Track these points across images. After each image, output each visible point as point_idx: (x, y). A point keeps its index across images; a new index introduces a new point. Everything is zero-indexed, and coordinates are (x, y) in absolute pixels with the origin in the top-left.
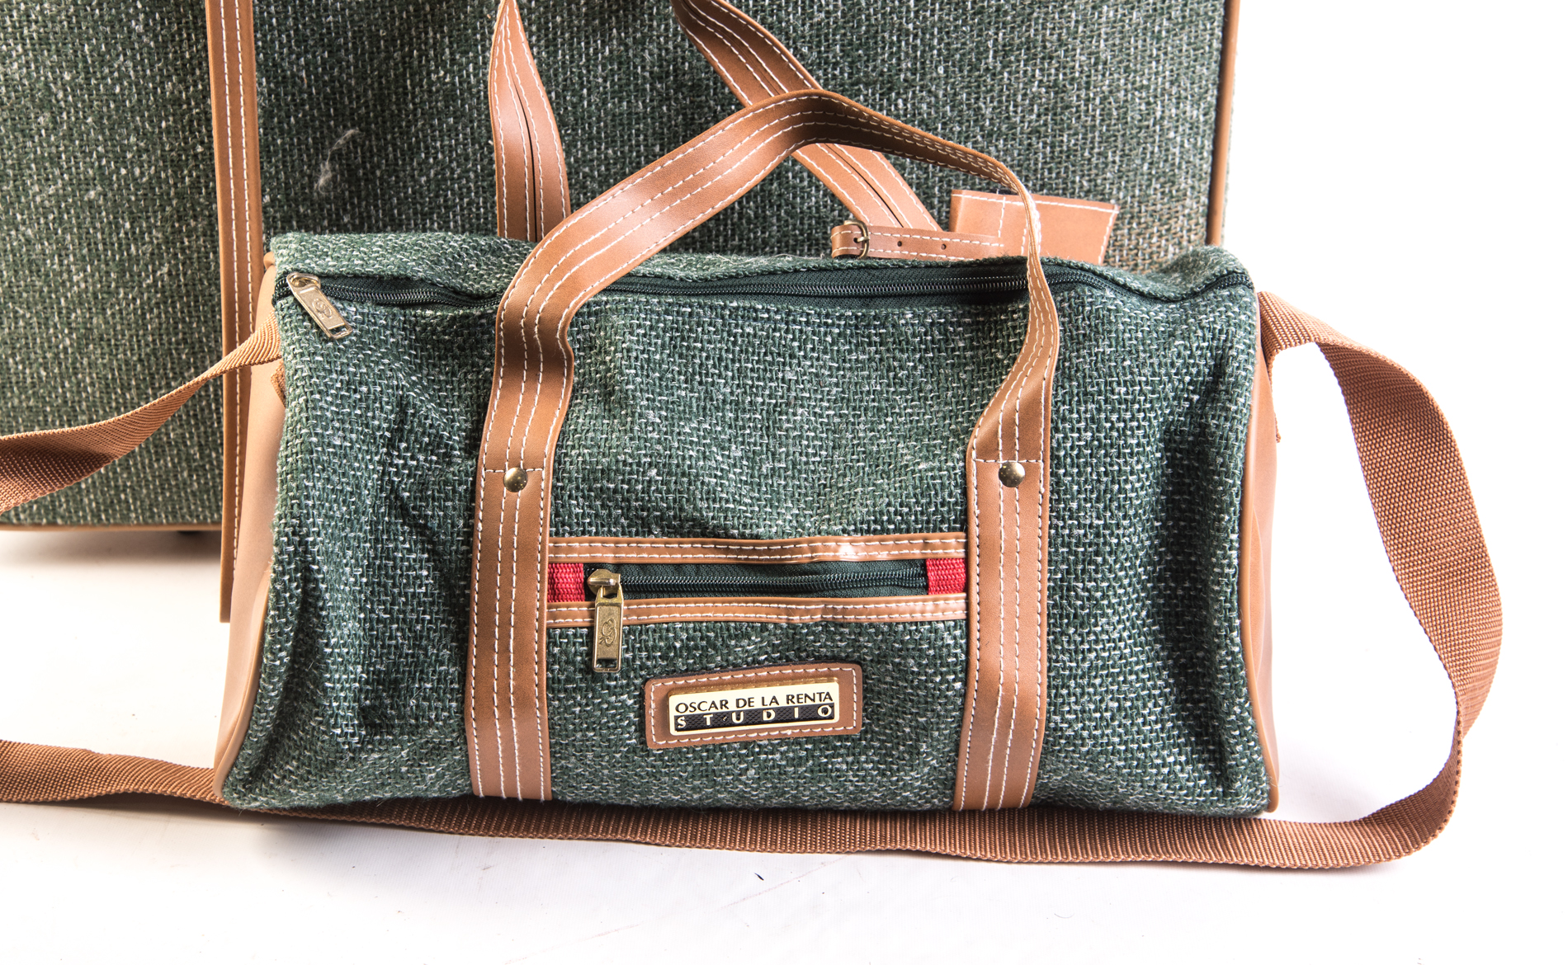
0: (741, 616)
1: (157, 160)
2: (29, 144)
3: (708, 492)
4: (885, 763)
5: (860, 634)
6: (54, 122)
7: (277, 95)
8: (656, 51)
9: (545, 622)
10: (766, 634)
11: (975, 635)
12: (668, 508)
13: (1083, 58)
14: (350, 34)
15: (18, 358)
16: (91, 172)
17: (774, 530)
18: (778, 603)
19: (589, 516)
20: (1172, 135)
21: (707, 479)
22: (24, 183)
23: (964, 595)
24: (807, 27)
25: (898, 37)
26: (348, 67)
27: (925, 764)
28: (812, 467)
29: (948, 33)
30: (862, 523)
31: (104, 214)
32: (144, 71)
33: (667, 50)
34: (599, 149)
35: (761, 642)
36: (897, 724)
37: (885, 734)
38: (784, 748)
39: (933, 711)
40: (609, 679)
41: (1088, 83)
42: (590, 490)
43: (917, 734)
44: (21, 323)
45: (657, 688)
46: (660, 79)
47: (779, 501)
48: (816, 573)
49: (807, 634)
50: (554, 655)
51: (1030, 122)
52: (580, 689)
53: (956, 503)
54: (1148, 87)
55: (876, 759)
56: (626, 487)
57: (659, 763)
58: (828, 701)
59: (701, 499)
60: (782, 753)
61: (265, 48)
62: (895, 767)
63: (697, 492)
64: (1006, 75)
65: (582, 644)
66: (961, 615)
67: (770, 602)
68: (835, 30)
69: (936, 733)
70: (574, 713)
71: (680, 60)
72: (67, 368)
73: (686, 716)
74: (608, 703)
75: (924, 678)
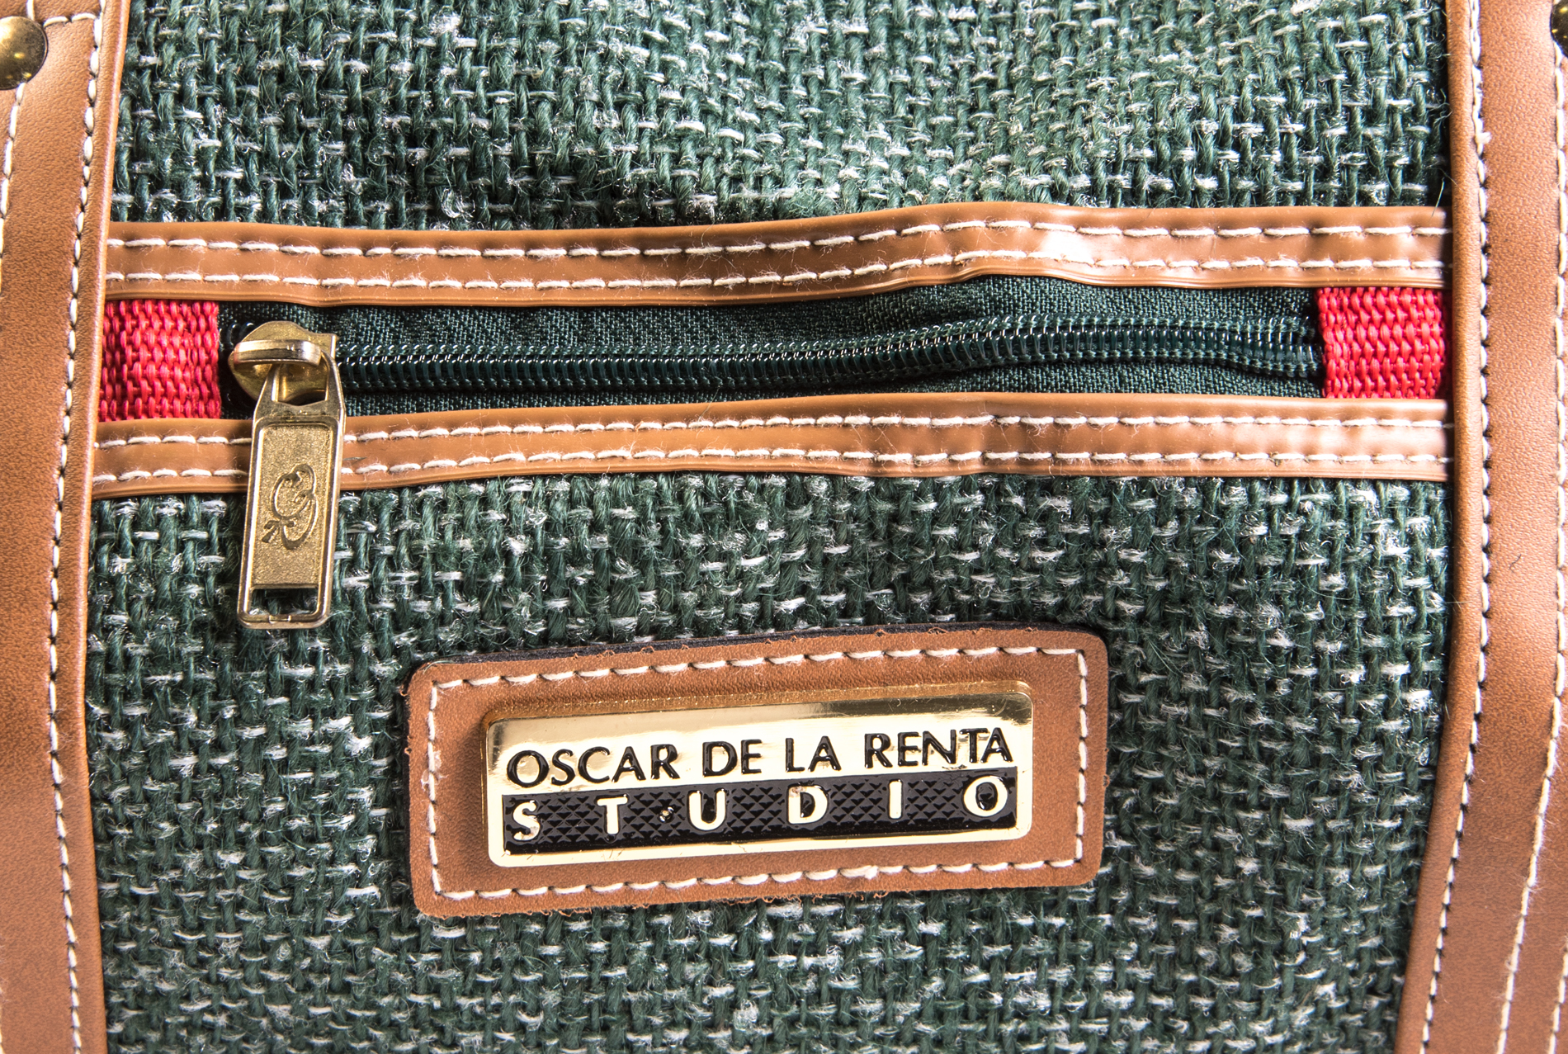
0: (724, 455)
3: (622, 86)
4: (1173, 989)
5: (1106, 518)
9: (89, 479)
10: (805, 512)
11: (1476, 533)
12: (495, 133)
17: (832, 191)
18: (844, 411)
19: (243, 158)
21: (618, 47)
23: (1439, 406)
27: (1302, 992)
28: (951, 36)
30: (1113, 168)
35: (787, 545)
36: (1217, 846)
37: (1175, 888)
38: (851, 934)
39: (1335, 790)
40: (292, 657)
42: (246, 77)
43: (1280, 880)
45: (446, 696)
47: (846, 123)
48: (965, 314)
49: (936, 519)
50: (113, 581)
52: (198, 689)
53: (1414, 114)
55: (1144, 974)
56: (359, 66)
57: (452, 974)
58: (997, 761)
59: (600, 105)
60: (845, 949)
62: (1204, 1002)
63: (589, 83)
65: (205, 546)
66: (1430, 467)
67: (816, 412)
69: (1342, 874)
70: (175, 775)
73: (543, 801)
74: (289, 741)
75: (1309, 671)
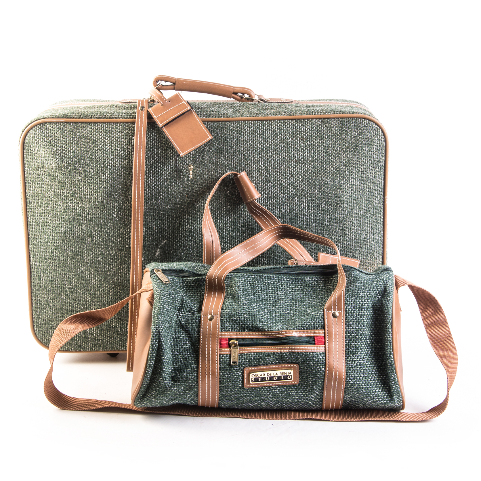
0: (268, 351)
1: (116, 249)
2: (85, 246)
3: (259, 320)
4: (305, 393)
5: (298, 355)
6: (92, 240)
7: (147, 232)
8: (243, 220)
9: (219, 353)
10: (275, 355)
11: (327, 356)
12: (249, 324)
13: (349, 222)
14: (166, 216)
15: (76, 303)
16: (99, 253)
17: (276, 329)
18: (278, 347)
19: (230, 326)
20: (372, 243)
21: (259, 317)
22: (83, 256)
23: (324, 346)
24: (280, 214)
25: (303, 216)
26: (166, 225)
27: (315, 393)
28: (285, 315)
29: (315, 215)
30: (298, 327)
31: (102, 264)
32: (115, 226)
33: (245, 219)
34: (228, 245)
35: (273, 358)
36: (308, 381)
37: (305, 384)
38: (279, 388)
39: (317, 376)
40: (235, 367)
41: (351, 229)
42: (230, 320)
43: (313, 384)
44: (78, 294)
45: (247, 370)
46: (244, 227)
47: (277, 323)
48: (287, 339)
49: (285, 355)
50: (221, 361)
51: (337, 238)
52: (228, 370)
53: (322, 322)
54: (366, 230)
55: (302, 391)
56: (239, 319)
57: (247, 392)
58: (290, 374)
59: (258, 322)
60: (278, 390)
61: (145, 220)
62: (307, 394)
63: (257, 320)
64: (330, 226)
65: (228, 358)
66: (323, 350)
67: (275, 347)
68: (287, 214)
69: (318, 383)
70: (226, 377)
71: (248, 222)
72: (88, 306)
73: (254, 378)
74: (235, 374)
75: (314, 367)
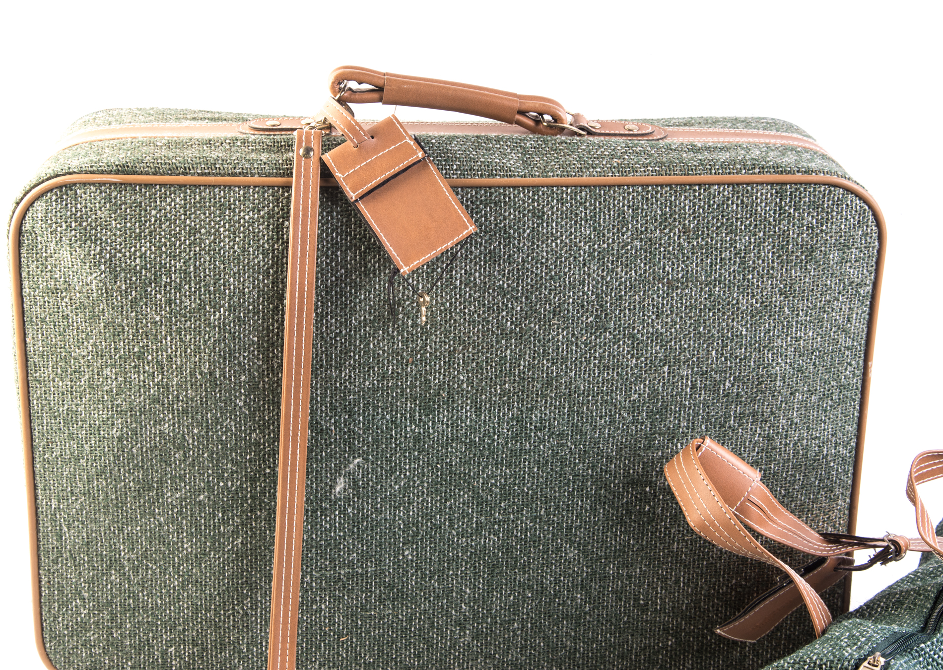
1: (242, 477)
2: (169, 469)
6: (185, 456)
7: (317, 440)
8: (539, 415)
13: (784, 421)
14: (362, 405)
15: (145, 593)
16: (202, 484)
20: (832, 464)
22: (163, 491)
24: (627, 402)
25: (680, 408)
26: (359, 424)
29: (708, 407)
31: (207, 508)
32: (241, 427)
33: (545, 414)
34: (501, 470)
41: (786, 435)
44: (150, 572)
46: (540, 430)
51: (753, 457)
54: (819, 438)
61: (313, 412)
64: (740, 430)
68: (643, 403)
71: (552, 419)
72: (174, 598)
